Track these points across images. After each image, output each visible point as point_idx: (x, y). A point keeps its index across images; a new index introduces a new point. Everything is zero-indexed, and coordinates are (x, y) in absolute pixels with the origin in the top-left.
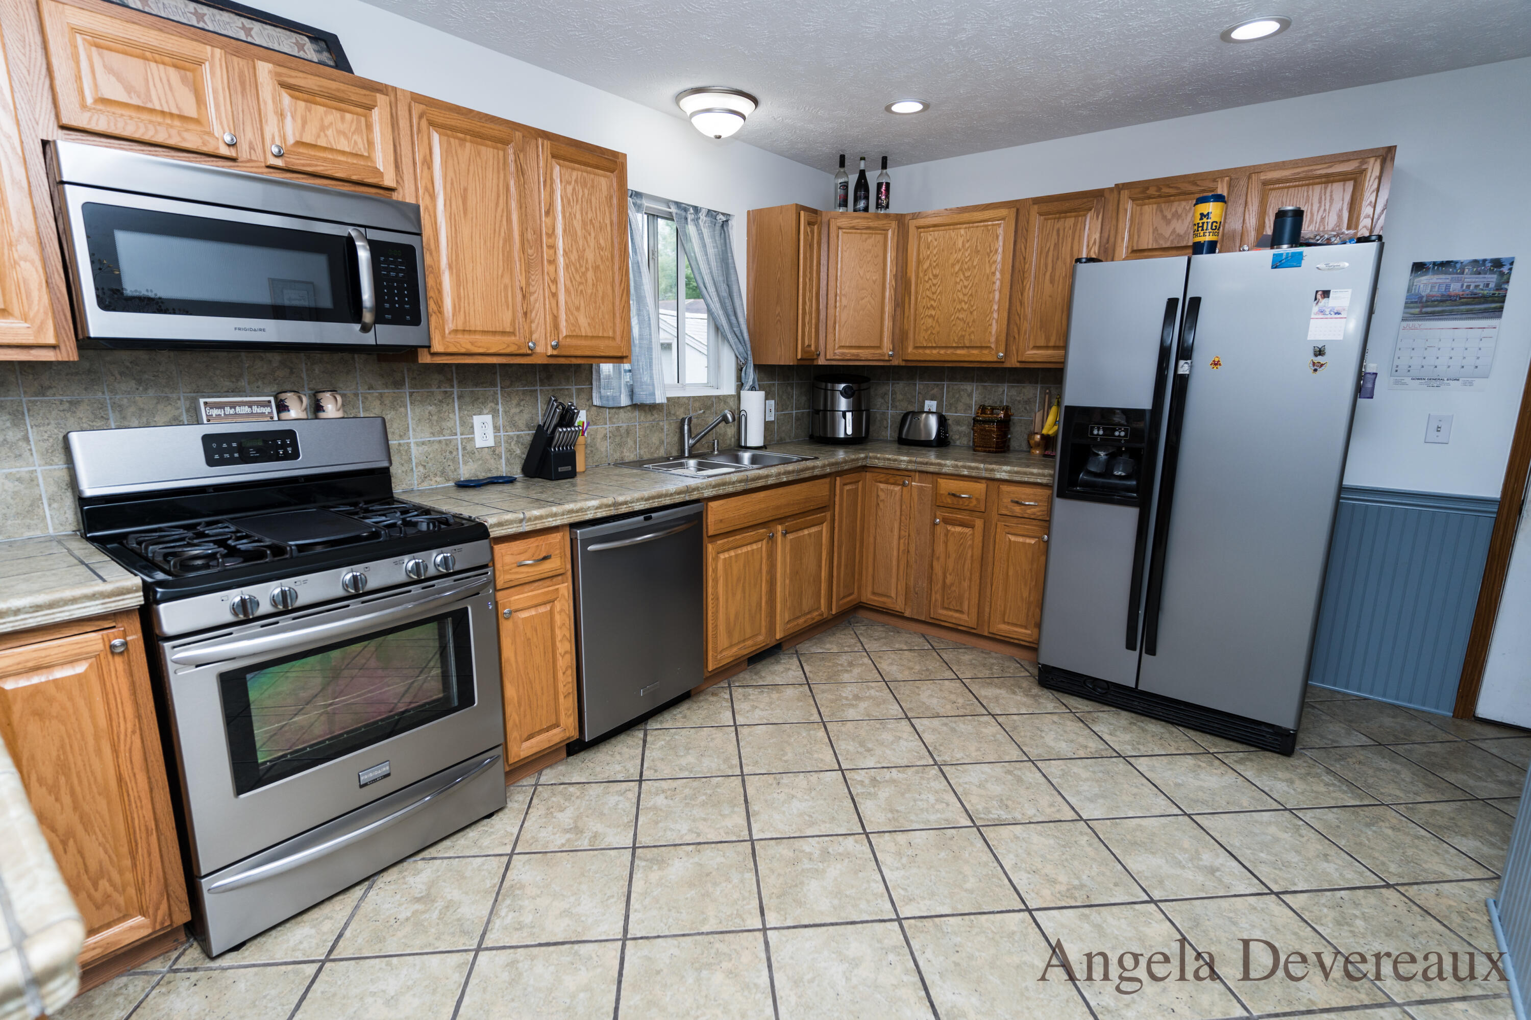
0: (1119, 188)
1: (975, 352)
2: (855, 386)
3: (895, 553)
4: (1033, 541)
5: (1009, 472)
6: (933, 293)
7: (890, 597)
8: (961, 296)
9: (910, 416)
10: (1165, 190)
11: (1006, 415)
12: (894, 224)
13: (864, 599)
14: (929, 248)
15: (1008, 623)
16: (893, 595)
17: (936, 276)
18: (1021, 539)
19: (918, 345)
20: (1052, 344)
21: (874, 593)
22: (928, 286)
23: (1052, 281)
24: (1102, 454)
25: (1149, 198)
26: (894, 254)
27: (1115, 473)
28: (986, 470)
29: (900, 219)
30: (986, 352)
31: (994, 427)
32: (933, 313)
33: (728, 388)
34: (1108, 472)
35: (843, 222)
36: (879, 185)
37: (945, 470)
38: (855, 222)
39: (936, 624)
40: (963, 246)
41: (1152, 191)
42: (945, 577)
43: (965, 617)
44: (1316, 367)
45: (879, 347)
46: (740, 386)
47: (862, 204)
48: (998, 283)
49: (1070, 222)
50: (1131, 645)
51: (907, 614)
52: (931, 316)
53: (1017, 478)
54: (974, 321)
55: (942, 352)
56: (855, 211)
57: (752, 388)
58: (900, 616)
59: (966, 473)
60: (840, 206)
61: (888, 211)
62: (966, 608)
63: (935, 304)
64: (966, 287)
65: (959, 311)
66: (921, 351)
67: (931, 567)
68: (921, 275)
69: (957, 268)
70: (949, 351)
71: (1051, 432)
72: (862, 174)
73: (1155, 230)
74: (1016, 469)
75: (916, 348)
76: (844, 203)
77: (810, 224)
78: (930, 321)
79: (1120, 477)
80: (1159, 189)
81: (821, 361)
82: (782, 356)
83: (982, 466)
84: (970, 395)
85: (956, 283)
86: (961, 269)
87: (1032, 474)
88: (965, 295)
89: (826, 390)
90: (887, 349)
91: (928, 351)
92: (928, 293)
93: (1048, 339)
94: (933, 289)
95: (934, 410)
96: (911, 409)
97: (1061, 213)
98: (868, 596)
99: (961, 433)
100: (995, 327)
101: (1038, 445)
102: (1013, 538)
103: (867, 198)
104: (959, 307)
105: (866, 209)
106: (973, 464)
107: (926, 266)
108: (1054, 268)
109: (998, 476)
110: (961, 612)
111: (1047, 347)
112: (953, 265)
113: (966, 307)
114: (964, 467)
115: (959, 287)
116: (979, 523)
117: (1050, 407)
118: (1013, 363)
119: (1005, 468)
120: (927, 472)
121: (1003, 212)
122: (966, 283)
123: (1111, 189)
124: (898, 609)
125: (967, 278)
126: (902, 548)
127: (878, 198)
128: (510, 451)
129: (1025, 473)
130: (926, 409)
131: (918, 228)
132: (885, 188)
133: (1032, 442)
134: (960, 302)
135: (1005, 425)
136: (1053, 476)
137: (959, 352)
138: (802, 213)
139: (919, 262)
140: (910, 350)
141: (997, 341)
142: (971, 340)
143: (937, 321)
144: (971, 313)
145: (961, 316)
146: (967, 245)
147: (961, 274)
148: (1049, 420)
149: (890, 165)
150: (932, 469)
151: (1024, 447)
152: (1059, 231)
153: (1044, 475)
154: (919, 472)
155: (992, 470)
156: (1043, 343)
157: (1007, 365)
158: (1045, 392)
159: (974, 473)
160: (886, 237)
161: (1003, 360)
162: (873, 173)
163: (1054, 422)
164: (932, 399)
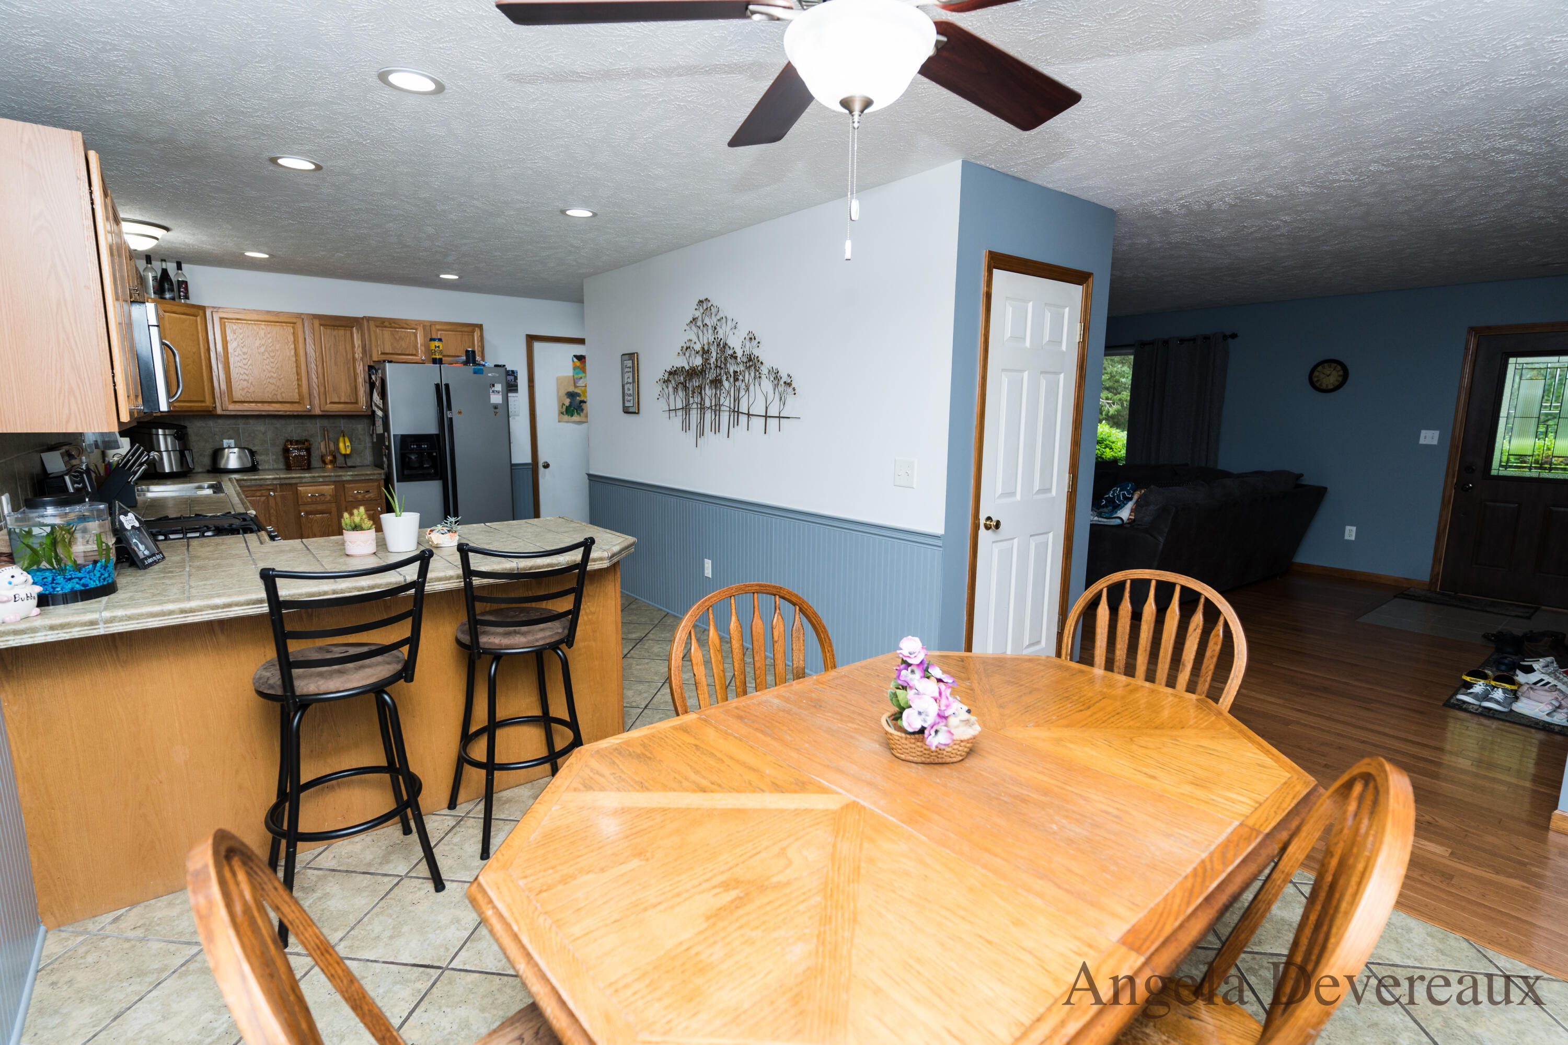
0: (369, 319)
1: (287, 405)
5: (352, 475)
6: (244, 365)
8: (268, 367)
9: (217, 453)
10: (393, 325)
11: (308, 445)
12: (198, 312)
14: (234, 333)
17: (244, 353)
19: (236, 399)
20: (342, 401)
22: (238, 359)
23: (336, 364)
24: (413, 457)
25: (386, 327)
29: (202, 309)
30: (296, 405)
34: (421, 467)
35: (166, 307)
36: (179, 281)
37: (303, 480)
38: (174, 308)
40: (265, 336)
41: (386, 324)
44: (496, 413)
45: (203, 401)
47: (169, 295)
49: (341, 332)
52: (245, 380)
54: (283, 385)
55: (259, 405)
56: (164, 298)
61: (188, 302)
63: (246, 372)
64: (272, 363)
65: (269, 378)
66: (238, 404)
69: (262, 349)
70: (265, 404)
72: (165, 272)
73: (392, 344)
75: (232, 402)
78: (244, 383)
79: (426, 468)
80: (390, 324)
83: (333, 474)
84: (264, 434)
85: (264, 359)
86: (266, 351)
87: (367, 474)
88: (272, 368)
89: (151, 435)
91: (245, 404)
92: (240, 364)
93: (339, 398)
94: (244, 362)
95: (233, 445)
96: (212, 448)
97: (334, 326)
99: (270, 460)
103: (171, 289)
104: (269, 375)
105: (173, 298)
106: (325, 474)
109: (345, 479)
111: (339, 403)
112: (259, 347)
113: (275, 375)
114: (318, 477)
115: (267, 362)
116: (333, 510)
118: (317, 411)
119: (349, 473)
122: (272, 360)
123: (362, 319)
125: (272, 357)
127: (179, 290)
129: (363, 475)
130: (226, 445)
131: (222, 318)
132: (183, 285)
133: (326, 461)
134: (270, 372)
137: (275, 405)
140: (229, 403)
141: (304, 398)
142: (283, 398)
143: (251, 384)
144: (280, 380)
145: (271, 381)
146: (269, 336)
147: (266, 354)
148: (341, 445)
149: (183, 266)
150: (294, 481)
151: (321, 464)
152: (335, 336)
153: (374, 474)
154: (281, 485)
155: (340, 476)
156: (337, 400)
157: (313, 413)
158: (324, 429)
159: (327, 479)
160: (196, 321)
161: (310, 411)
162: (173, 271)
163: (345, 446)
164: (230, 438)
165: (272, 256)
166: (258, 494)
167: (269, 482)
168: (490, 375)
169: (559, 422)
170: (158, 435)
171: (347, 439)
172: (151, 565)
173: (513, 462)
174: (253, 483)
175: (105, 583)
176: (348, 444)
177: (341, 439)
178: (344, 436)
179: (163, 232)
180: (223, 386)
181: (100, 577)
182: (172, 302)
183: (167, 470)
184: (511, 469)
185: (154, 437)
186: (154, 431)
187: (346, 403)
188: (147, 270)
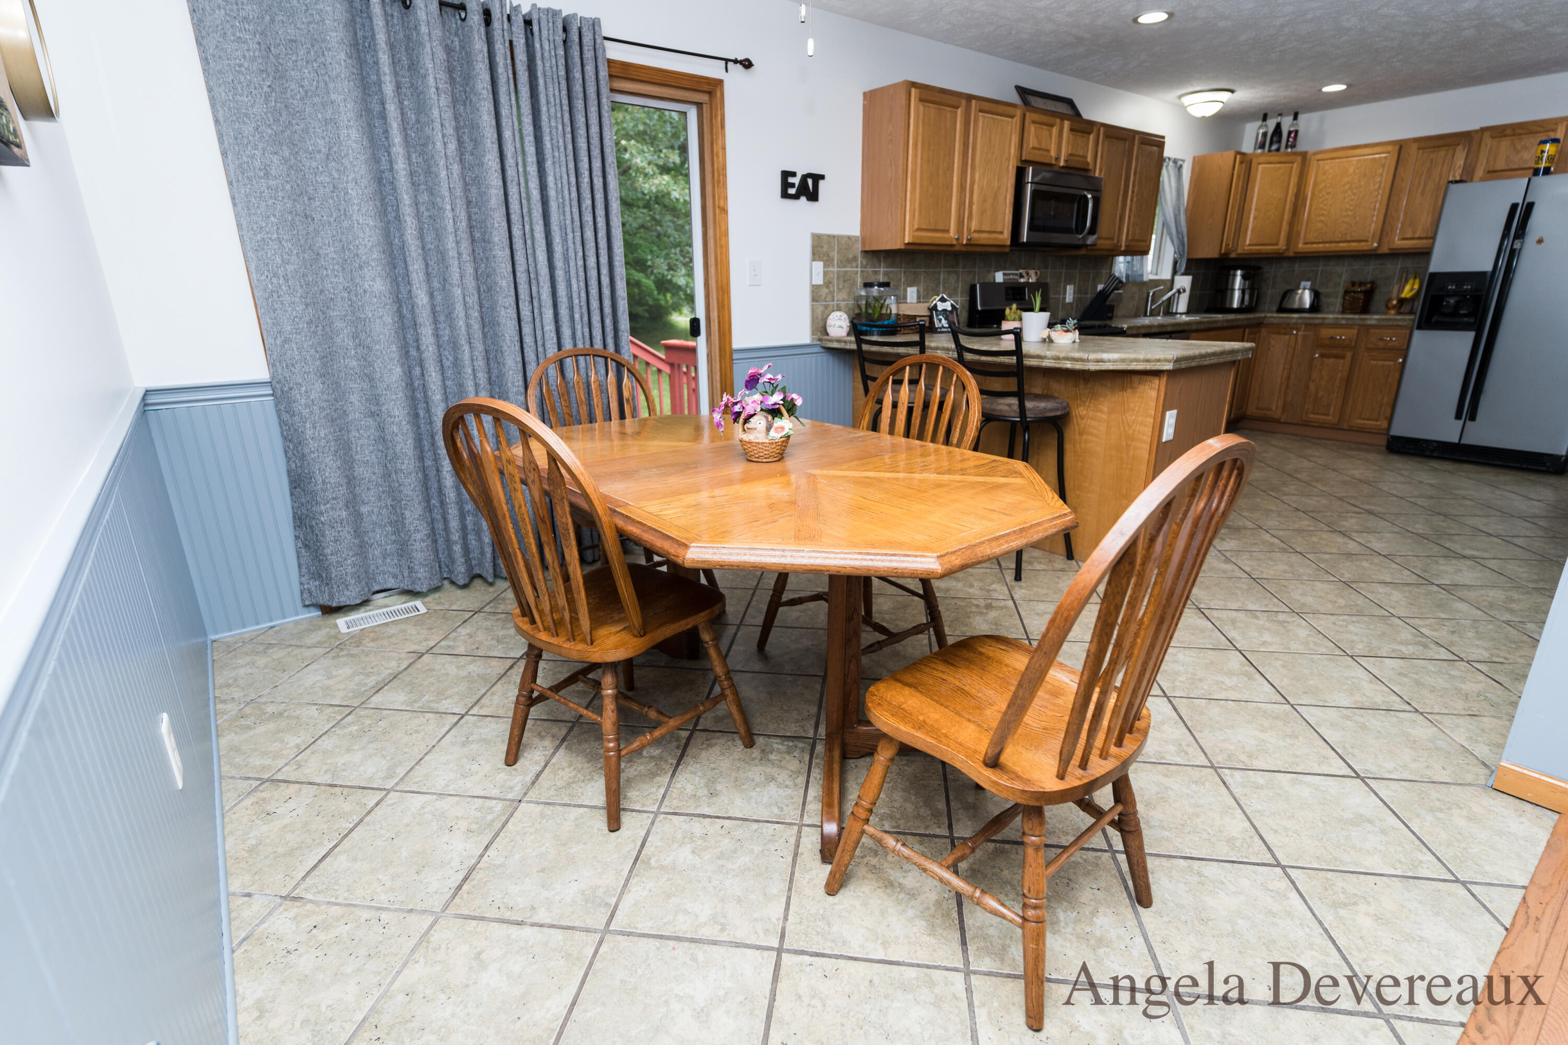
0: (1483, 130)
1: (1354, 244)
2: (1252, 272)
3: (1279, 380)
4: (1391, 363)
5: (1375, 320)
6: (1325, 205)
7: (1270, 410)
8: (1347, 206)
9: (1288, 293)
10: (1517, 131)
11: (1372, 287)
12: (1299, 159)
13: (1249, 413)
14: (1325, 174)
15: (1364, 419)
16: (1274, 408)
17: (1328, 194)
18: (1381, 363)
19: (1308, 241)
20: (1417, 235)
21: (1258, 408)
22: (1321, 200)
23: (1423, 194)
24: (1452, 301)
25: (1506, 136)
26: (1296, 180)
27: (1461, 312)
28: (1361, 319)
29: (1304, 155)
30: (1363, 244)
31: (1362, 296)
32: (1323, 218)
33: (1166, 274)
34: (1455, 312)
35: (1263, 159)
36: (1290, 133)
37: (1326, 322)
38: (1271, 159)
39: (1306, 424)
40: (1354, 171)
41: (1508, 132)
42: (1317, 393)
43: (1330, 418)
45: (1276, 244)
46: (1175, 272)
47: (1274, 147)
48: (1379, 197)
49: (1442, 153)
50: (1458, 416)
51: (1282, 420)
52: (1321, 221)
53: (1384, 323)
54: (1356, 223)
55: (1327, 245)
56: (1270, 151)
57: (1183, 274)
58: (1277, 421)
59: (1344, 322)
60: (1260, 148)
61: (1294, 150)
62: (1332, 412)
63: (1325, 213)
64: (1352, 200)
65: (1345, 216)
66: (1309, 246)
67: (1307, 387)
68: (1316, 193)
69: (1347, 187)
70: (1333, 245)
71: (1408, 296)
72: (1278, 126)
73: (1508, 157)
75: (1306, 243)
76: (1262, 146)
77: (1241, 163)
78: (1320, 225)
79: (1465, 316)
80: (1514, 130)
81: (1233, 255)
82: (1208, 251)
83: (1357, 316)
84: (1340, 276)
85: (1345, 197)
86: (1350, 188)
87: (1396, 319)
88: (1351, 205)
89: (1229, 274)
90: (1282, 246)
91: (1315, 246)
92: (1321, 205)
93: (1414, 232)
94: (1325, 202)
95: (1308, 287)
96: (1288, 288)
97: (1434, 147)
98: (1252, 410)
100: (1374, 226)
101: (1394, 307)
102: (1374, 362)
103: (1279, 141)
104: (1345, 213)
105: (1278, 150)
107: (1321, 186)
108: (1425, 184)
109: (1369, 322)
110: (1328, 415)
111: (1412, 239)
112: (1344, 185)
113: (1350, 213)
114: (1339, 319)
115: (1347, 200)
116: (1349, 355)
117: (1406, 282)
118: (1385, 250)
120: (1311, 324)
121: (1390, 148)
122: (1353, 197)
123: (1477, 131)
124: (1276, 417)
125: (1354, 194)
126: (1285, 375)
127: (1288, 141)
128: (1077, 306)
129: (1391, 319)
130: (1301, 287)
131: (1318, 160)
132: (1294, 134)
133: (1390, 305)
134: (1347, 210)
135: (1369, 294)
136: (1413, 320)
137: (1341, 245)
138: (1238, 157)
139: (1316, 184)
140: (1300, 245)
141: (1373, 236)
142: (1352, 237)
143: (1326, 224)
144: (1355, 218)
145: (1346, 220)
146: (1357, 171)
147: (1350, 193)
148: (1408, 288)
149: (1300, 117)
150: (1317, 322)
151: (1383, 308)
152: (1432, 160)
153: (1405, 320)
155: (1365, 319)
156: (1409, 235)
157: (1380, 252)
159: (1350, 322)
160: (1292, 168)
161: (1377, 249)
162: (1287, 124)
163: (1412, 289)
164: (1307, 280)
165: (1349, 86)
166: (1283, 331)
170: (1235, 275)
171: (1417, 281)
176: (1416, 287)
177: (1411, 281)
178: (1415, 278)
179: (1227, 94)
182: (1275, 153)
183: (1233, 306)
185: (1231, 278)
186: (1232, 271)
187: (1419, 238)
188: (1260, 127)
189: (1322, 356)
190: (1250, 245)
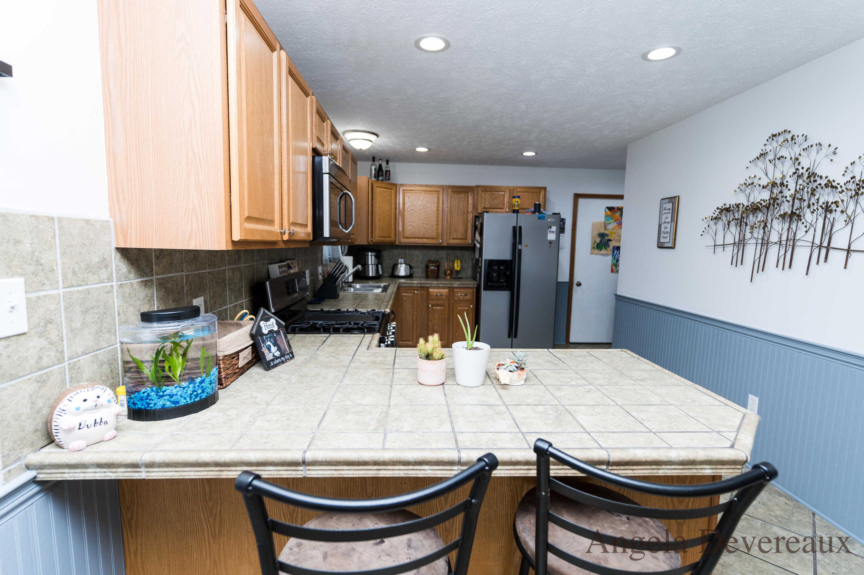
0: (478, 187)
1: (430, 240)
4: (467, 308)
5: (458, 284)
6: (412, 216)
8: (423, 218)
10: (492, 190)
11: (439, 264)
12: (394, 187)
14: (409, 198)
17: (412, 210)
18: (463, 308)
19: (405, 236)
20: (459, 237)
22: (409, 213)
23: (458, 215)
24: (494, 275)
25: (487, 191)
28: (450, 284)
29: (395, 185)
30: (434, 240)
34: (499, 281)
36: (386, 171)
37: (433, 285)
38: (381, 186)
40: (423, 199)
41: (488, 189)
42: (434, 327)
44: (551, 247)
45: (390, 237)
46: (342, 254)
47: (380, 178)
50: (509, 336)
52: (411, 225)
53: (461, 286)
54: (429, 228)
55: (416, 239)
59: (442, 286)
60: (374, 177)
61: (389, 182)
63: (412, 221)
64: (425, 215)
65: (423, 224)
66: (407, 239)
67: (428, 325)
68: (406, 208)
69: (421, 207)
70: (419, 239)
72: (380, 166)
73: (490, 202)
74: (461, 283)
75: (405, 238)
77: (371, 184)
78: (411, 227)
79: (502, 282)
80: (490, 189)
81: (371, 243)
82: (361, 240)
84: (418, 256)
85: (421, 213)
86: (423, 208)
87: (467, 284)
88: (425, 218)
90: (392, 239)
91: (410, 239)
93: (457, 236)
94: (412, 215)
95: (403, 262)
96: (393, 263)
97: (459, 192)
99: (419, 271)
101: (449, 274)
102: (459, 308)
103: (382, 175)
105: (383, 180)
106: (445, 282)
107: (408, 205)
108: (458, 211)
109: (454, 286)
111: (457, 239)
112: (419, 206)
113: (425, 222)
114: (441, 284)
115: (422, 215)
116: (447, 305)
118: (445, 244)
119: (458, 283)
121: (439, 189)
122: (425, 213)
123: (475, 187)
126: (415, 319)
127: (386, 176)
129: (464, 284)
130: (399, 262)
131: (403, 190)
132: (388, 172)
134: (423, 220)
136: (476, 285)
137: (424, 240)
138: (369, 180)
139: (405, 203)
140: (401, 239)
141: (438, 237)
142: (428, 235)
143: (414, 227)
144: (428, 225)
146: (425, 199)
147: (423, 210)
148: (456, 265)
149: (390, 163)
150: (427, 285)
151: (444, 276)
152: (459, 198)
153: (471, 284)
154: (421, 287)
155: (452, 284)
156: (455, 237)
157: (442, 245)
158: (448, 255)
159: (445, 286)
160: (391, 192)
161: (441, 243)
162: (384, 164)
163: (458, 266)
164: (402, 258)
165: (429, 150)
166: (409, 292)
167: (415, 285)
168: (549, 220)
169: (591, 254)
170: (368, 255)
171: (459, 261)
172: (276, 366)
173: (559, 280)
174: (407, 285)
175: (197, 400)
176: (459, 264)
177: (456, 261)
178: (457, 259)
179: (375, 137)
180: (401, 229)
181: (191, 394)
182: (381, 182)
183: (371, 275)
184: (557, 286)
185: (367, 256)
186: (367, 253)
187: (460, 239)
188: (372, 165)
189: (433, 305)
190: (378, 237)
